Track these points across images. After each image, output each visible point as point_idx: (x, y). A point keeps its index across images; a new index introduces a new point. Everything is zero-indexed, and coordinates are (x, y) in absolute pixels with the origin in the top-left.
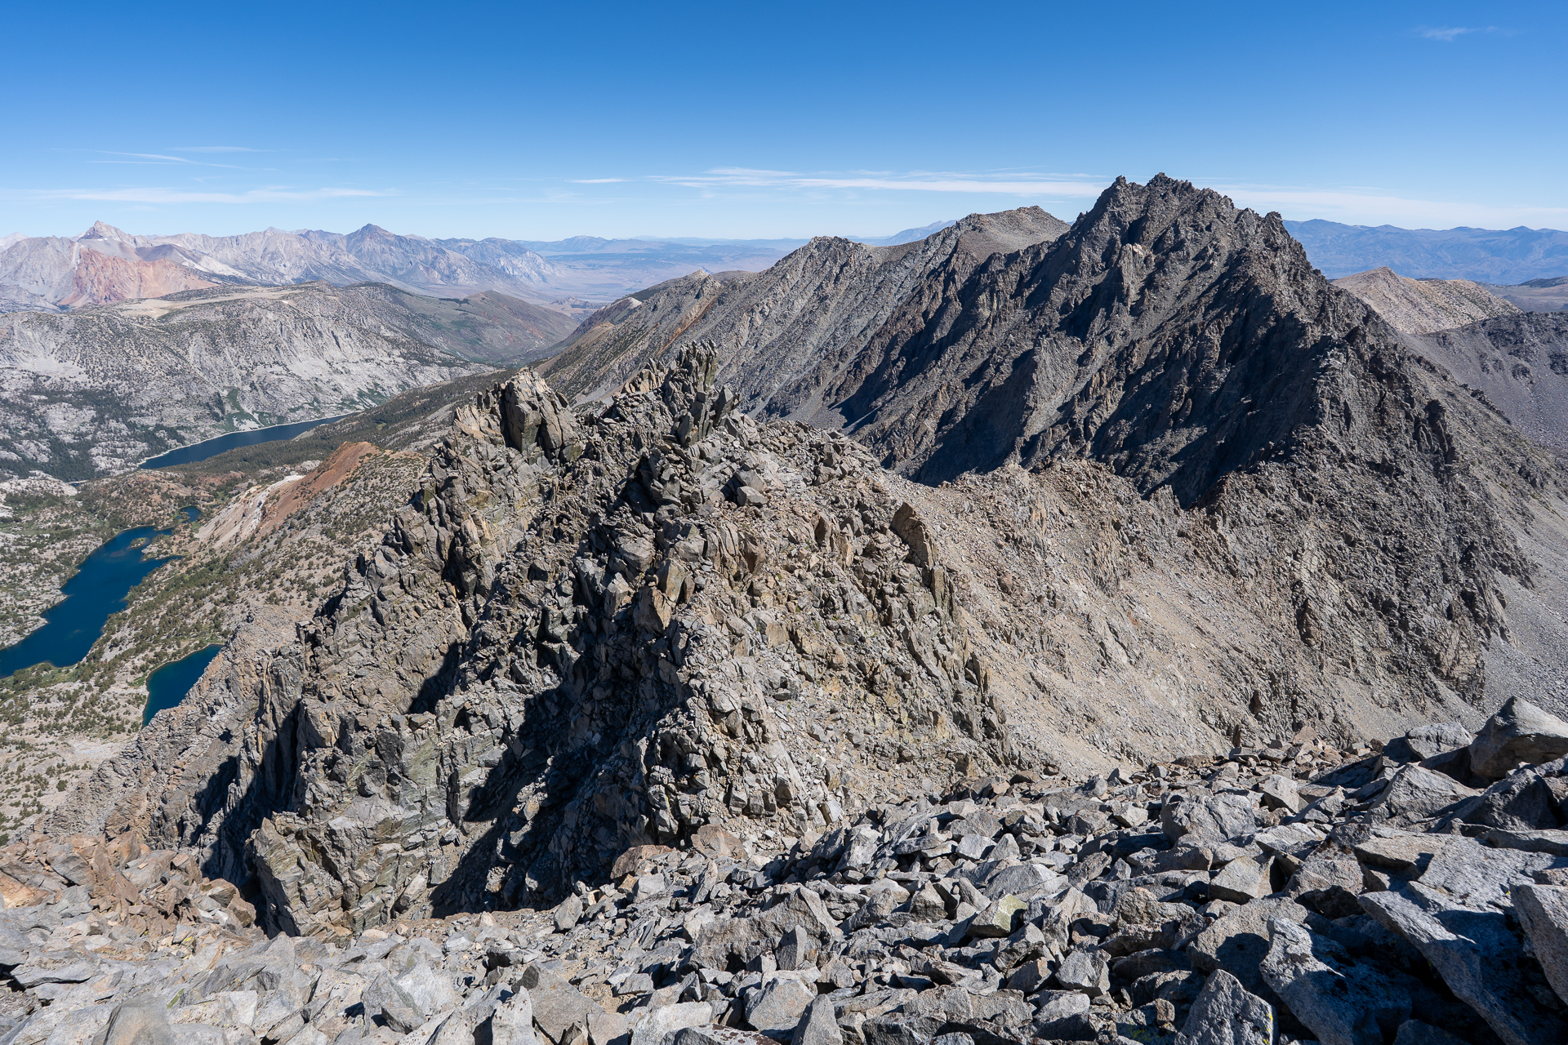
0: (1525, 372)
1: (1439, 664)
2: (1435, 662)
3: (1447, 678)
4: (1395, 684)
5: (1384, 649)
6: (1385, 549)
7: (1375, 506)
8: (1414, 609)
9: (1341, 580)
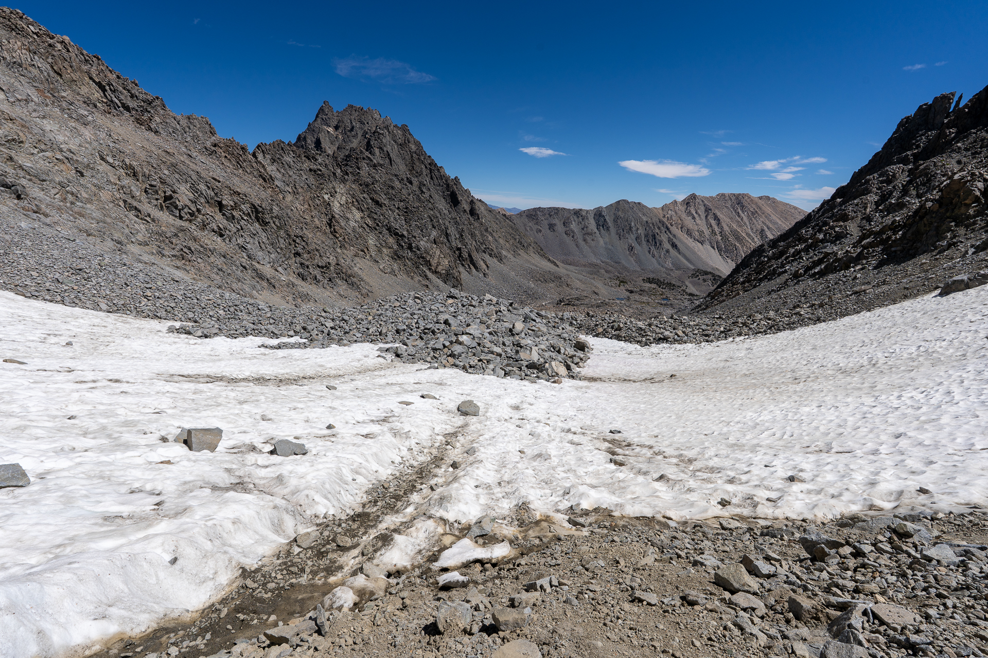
0: (540, 231)
1: (430, 265)
2: (428, 264)
3: (435, 272)
4: (396, 265)
5: (390, 248)
6: (398, 208)
7: (393, 188)
8: (415, 237)
9: (362, 211)
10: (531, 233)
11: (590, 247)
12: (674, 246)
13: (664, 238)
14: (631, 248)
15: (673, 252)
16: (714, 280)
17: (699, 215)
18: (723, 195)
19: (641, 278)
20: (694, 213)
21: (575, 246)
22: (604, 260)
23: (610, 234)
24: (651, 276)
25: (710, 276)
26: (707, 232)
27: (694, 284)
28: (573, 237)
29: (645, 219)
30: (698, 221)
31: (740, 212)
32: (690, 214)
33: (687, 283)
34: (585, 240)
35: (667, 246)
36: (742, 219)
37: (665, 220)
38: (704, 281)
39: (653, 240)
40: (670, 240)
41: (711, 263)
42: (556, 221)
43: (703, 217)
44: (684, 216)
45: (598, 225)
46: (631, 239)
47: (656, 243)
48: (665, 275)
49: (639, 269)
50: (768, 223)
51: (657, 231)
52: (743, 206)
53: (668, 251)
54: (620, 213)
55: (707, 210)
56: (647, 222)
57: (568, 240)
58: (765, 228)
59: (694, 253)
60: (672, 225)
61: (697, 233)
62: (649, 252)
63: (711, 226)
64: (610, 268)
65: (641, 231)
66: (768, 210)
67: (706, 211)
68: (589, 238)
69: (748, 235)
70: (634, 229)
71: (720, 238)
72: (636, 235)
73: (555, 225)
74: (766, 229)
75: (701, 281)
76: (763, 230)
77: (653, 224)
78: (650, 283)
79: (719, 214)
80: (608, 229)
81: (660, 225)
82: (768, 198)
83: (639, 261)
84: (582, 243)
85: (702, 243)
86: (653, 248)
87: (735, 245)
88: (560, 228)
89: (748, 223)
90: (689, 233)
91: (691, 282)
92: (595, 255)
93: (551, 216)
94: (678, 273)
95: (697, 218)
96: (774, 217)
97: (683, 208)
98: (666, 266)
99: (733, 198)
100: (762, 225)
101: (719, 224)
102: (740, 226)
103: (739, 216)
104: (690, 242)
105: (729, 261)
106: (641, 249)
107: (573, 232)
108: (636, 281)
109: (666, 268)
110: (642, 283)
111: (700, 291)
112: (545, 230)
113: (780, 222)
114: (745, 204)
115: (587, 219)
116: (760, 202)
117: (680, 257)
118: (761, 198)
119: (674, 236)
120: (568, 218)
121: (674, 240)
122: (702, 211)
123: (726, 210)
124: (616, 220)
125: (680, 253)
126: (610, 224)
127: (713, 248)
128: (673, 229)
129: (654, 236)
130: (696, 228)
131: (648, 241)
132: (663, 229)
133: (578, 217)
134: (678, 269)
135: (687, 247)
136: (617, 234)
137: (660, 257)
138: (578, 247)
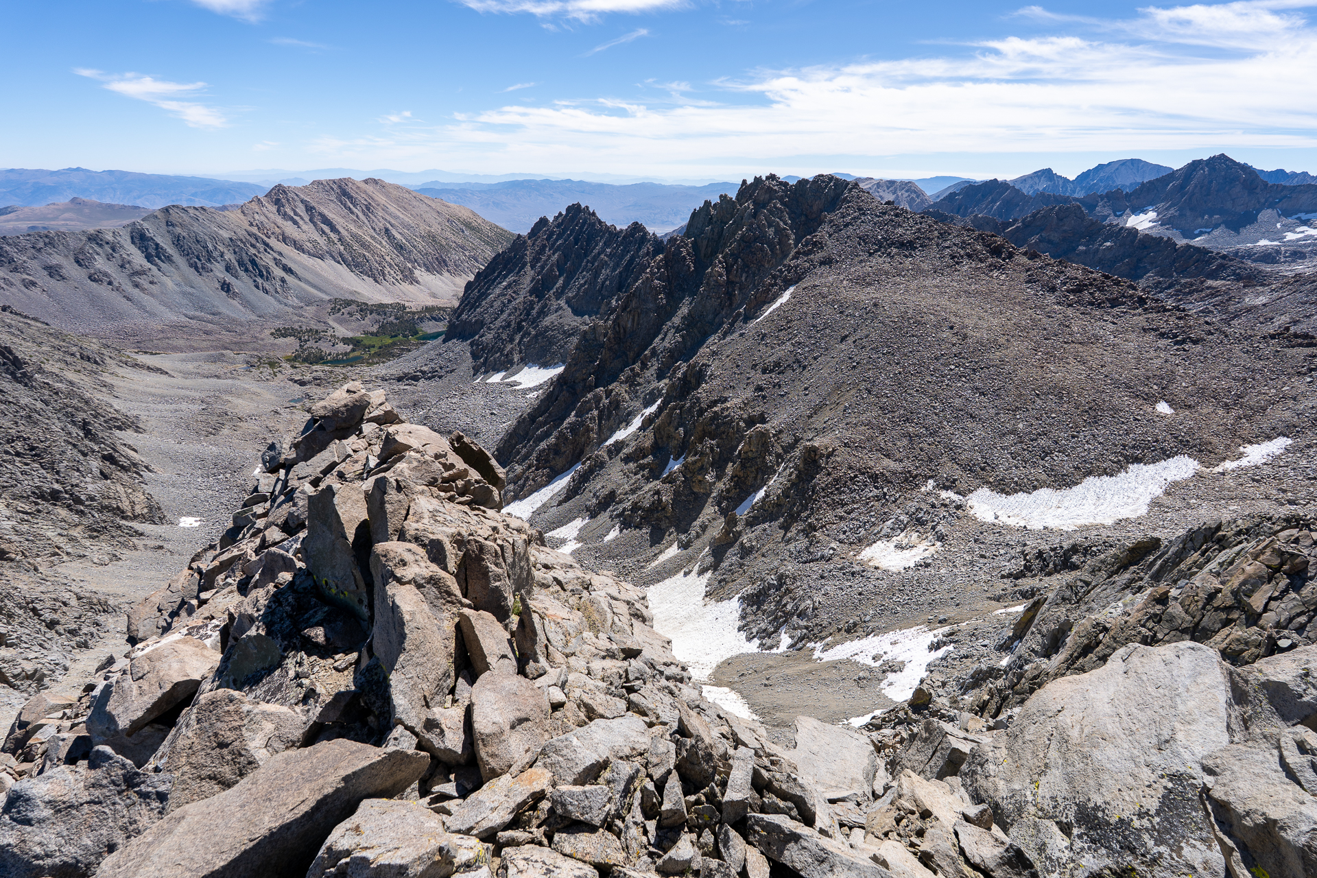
10: (13, 290)
11: (152, 295)
12: (288, 270)
13: (267, 260)
14: (226, 287)
15: (290, 279)
16: (361, 310)
17: (302, 218)
18: (319, 183)
19: (267, 332)
20: (292, 214)
21: (124, 300)
22: (191, 313)
23: (177, 268)
24: (279, 324)
25: (354, 307)
26: (322, 241)
27: (341, 322)
28: (110, 283)
29: (225, 234)
30: (304, 227)
31: (351, 206)
32: (285, 216)
33: (331, 323)
34: (137, 285)
35: (278, 272)
36: (357, 216)
37: (254, 230)
38: (351, 314)
39: (253, 267)
40: (277, 262)
41: (346, 286)
42: (55, 260)
43: (307, 218)
44: (279, 220)
45: (149, 258)
46: (218, 270)
47: (260, 271)
48: (296, 318)
49: (254, 317)
50: (388, 217)
51: (253, 251)
52: (350, 198)
53: (283, 280)
54: (178, 230)
55: (309, 209)
56: (231, 239)
57: (102, 290)
58: (388, 225)
59: (318, 275)
60: (269, 238)
61: (309, 244)
62: (257, 287)
63: (324, 232)
64: (210, 326)
65: (229, 256)
66: (381, 199)
67: (307, 210)
68: (142, 281)
69: (372, 237)
70: (216, 254)
71: (342, 248)
72: (223, 264)
73: (60, 266)
74: (390, 228)
75: (346, 316)
76: (387, 230)
77: (241, 240)
78: (285, 336)
79: (326, 212)
80: (169, 259)
81: (253, 241)
82: (375, 182)
83: (247, 303)
84: (130, 289)
85: (321, 258)
86: (260, 280)
87: (364, 255)
88: (70, 268)
89: (366, 221)
90: (299, 247)
91: (335, 320)
92: (169, 307)
93: (39, 250)
94: (311, 310)
95: (301, 222)
96: (393, 208)
97: (274, 209)
98: (291, 303)
99: (335, 187)
100: (383, 222)
101: (334, 229)
102: (360, 227)
103: (352, 213)
104: (304, 258)
105: (365, 277)
106: (242, 284)
107: (106, 274)
108: (262, 339)
109: (293, 307)
110: (272, 340)
111: (352, 330)
112: (42, 278)
113: (401, 216)
114: (354, 195)
115: (121, 246)
116: (370, 188)
117: (302, 284)
118: (366, 182)
119: (280, 254)
120: (82, 251)
121: (284, 261)
122: (301, 210)
123: (332, 205)
124: (177, 241)
125: (300, 280)
126: (170, 250)
127: (339, 262)
128: (272, 242)
129: (253, 262)
130: (304, 237)
131: (246, 270)
132: (260, 246)
133: (101, 246)
134: (309, 304)
135: (305, 268)
136: (191, 265)
137: (277, 292)
138: (128, 299)
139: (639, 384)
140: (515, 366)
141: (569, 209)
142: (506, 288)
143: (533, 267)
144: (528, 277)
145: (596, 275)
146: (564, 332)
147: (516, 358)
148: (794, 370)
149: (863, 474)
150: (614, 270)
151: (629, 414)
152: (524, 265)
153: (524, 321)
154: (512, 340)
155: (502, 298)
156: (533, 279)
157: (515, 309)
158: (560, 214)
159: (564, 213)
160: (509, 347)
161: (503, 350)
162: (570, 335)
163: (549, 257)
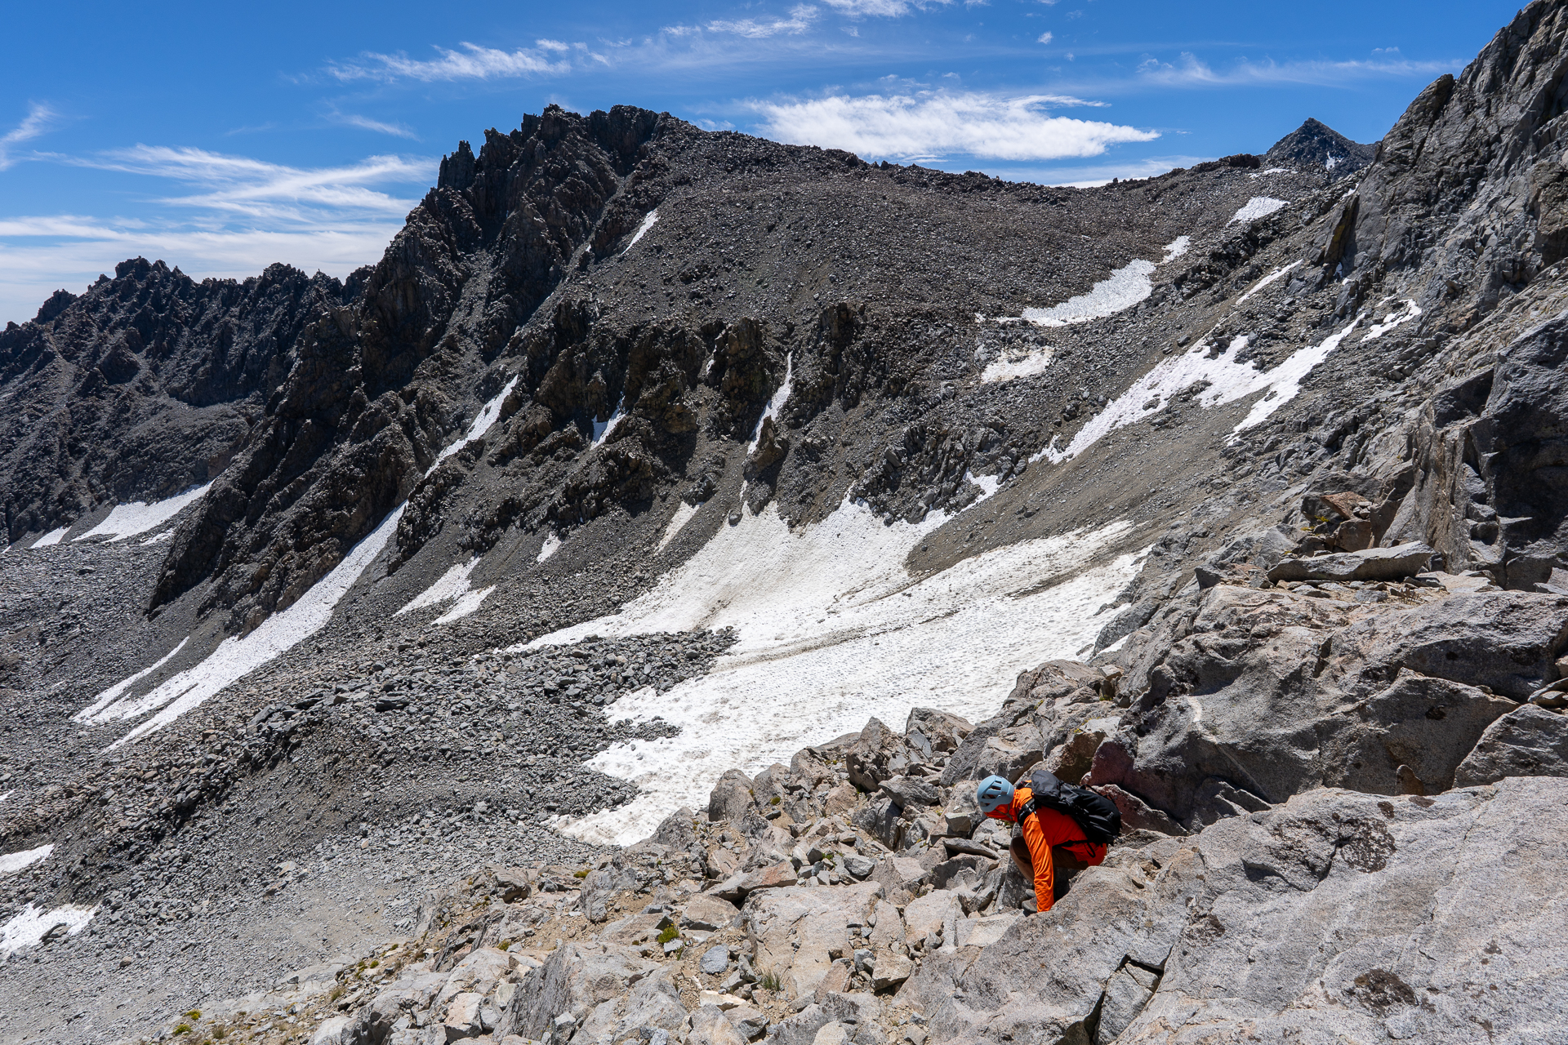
139: (457, 376)
140: (87, 515)
141: (122, 269)
142: (16, 398)
143: (68, 358)
144: (64, 377)
145: (224, 341)
146: (186, 438)
147: (85, 500)
148: (728, 270)
149: (915, 317)
150: (258, 329)
151: (460, 418)
152: (50, 357)
153: (84, 439)
154: (64, 474)
155: (15, 416)
156: (77, 377)
157: (55, 425)
158: (103, 279)
159: (113, 276)
160: (60, 487)
161: (46, 494)
162: (200, 440)
163: (104, 339)
